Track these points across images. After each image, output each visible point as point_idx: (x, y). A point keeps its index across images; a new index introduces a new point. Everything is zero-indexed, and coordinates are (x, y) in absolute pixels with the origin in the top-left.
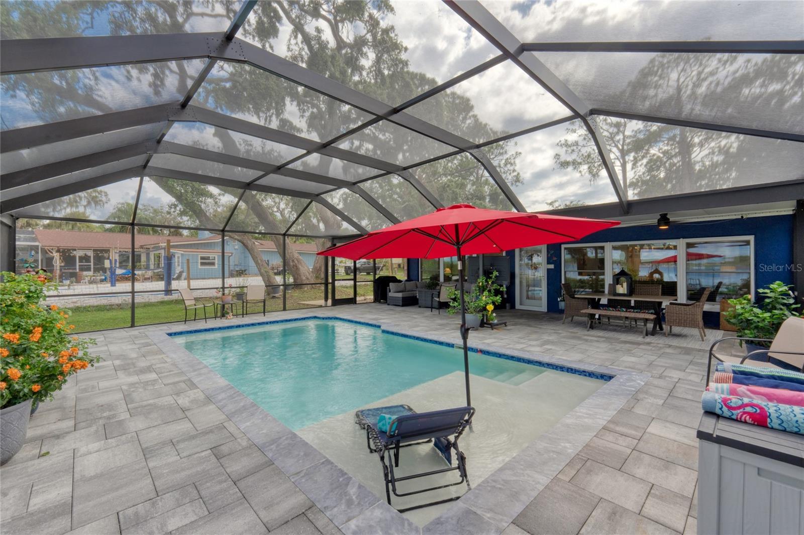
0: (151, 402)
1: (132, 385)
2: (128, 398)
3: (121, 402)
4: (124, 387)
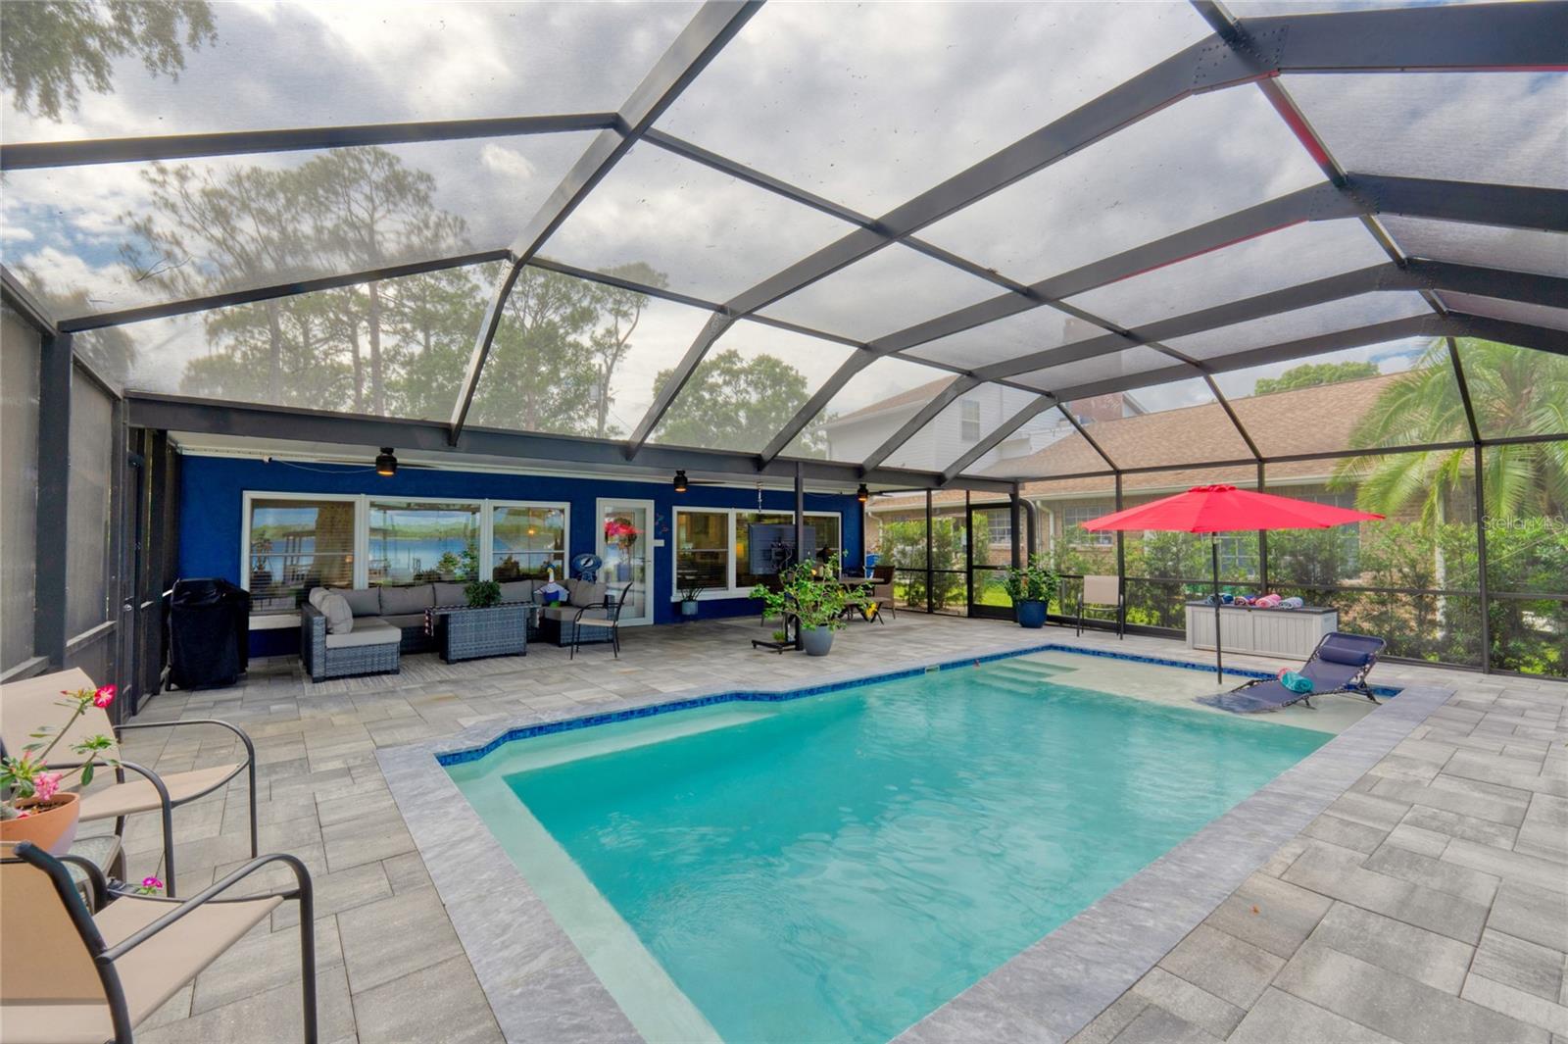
0: (1476, 794)
1: (1478, 841)
2: (1514, 823)
3: (1536, 819)
4: (1505, 843)
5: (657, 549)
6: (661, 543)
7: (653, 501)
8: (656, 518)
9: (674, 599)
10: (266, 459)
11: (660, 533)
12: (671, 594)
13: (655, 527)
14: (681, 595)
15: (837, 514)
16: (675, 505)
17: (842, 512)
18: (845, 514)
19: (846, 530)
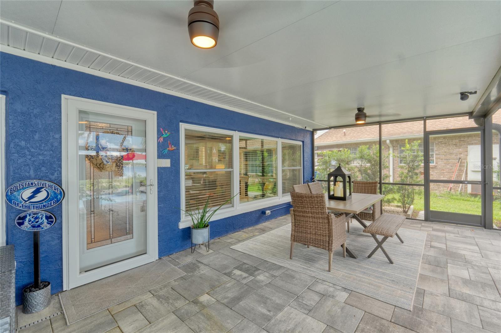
5: (161, 171)
6: (166, 163)
7: (155, 113)
8: (159, 134)
9: (182, 225)
11: (166, 151)
12: (179, 219)
13: (158, 143)
14: (190, 218)
15: (301, 143)
16: (182, 121)
17: (303, 142)
18: (305, 143)
19: (305, 154)
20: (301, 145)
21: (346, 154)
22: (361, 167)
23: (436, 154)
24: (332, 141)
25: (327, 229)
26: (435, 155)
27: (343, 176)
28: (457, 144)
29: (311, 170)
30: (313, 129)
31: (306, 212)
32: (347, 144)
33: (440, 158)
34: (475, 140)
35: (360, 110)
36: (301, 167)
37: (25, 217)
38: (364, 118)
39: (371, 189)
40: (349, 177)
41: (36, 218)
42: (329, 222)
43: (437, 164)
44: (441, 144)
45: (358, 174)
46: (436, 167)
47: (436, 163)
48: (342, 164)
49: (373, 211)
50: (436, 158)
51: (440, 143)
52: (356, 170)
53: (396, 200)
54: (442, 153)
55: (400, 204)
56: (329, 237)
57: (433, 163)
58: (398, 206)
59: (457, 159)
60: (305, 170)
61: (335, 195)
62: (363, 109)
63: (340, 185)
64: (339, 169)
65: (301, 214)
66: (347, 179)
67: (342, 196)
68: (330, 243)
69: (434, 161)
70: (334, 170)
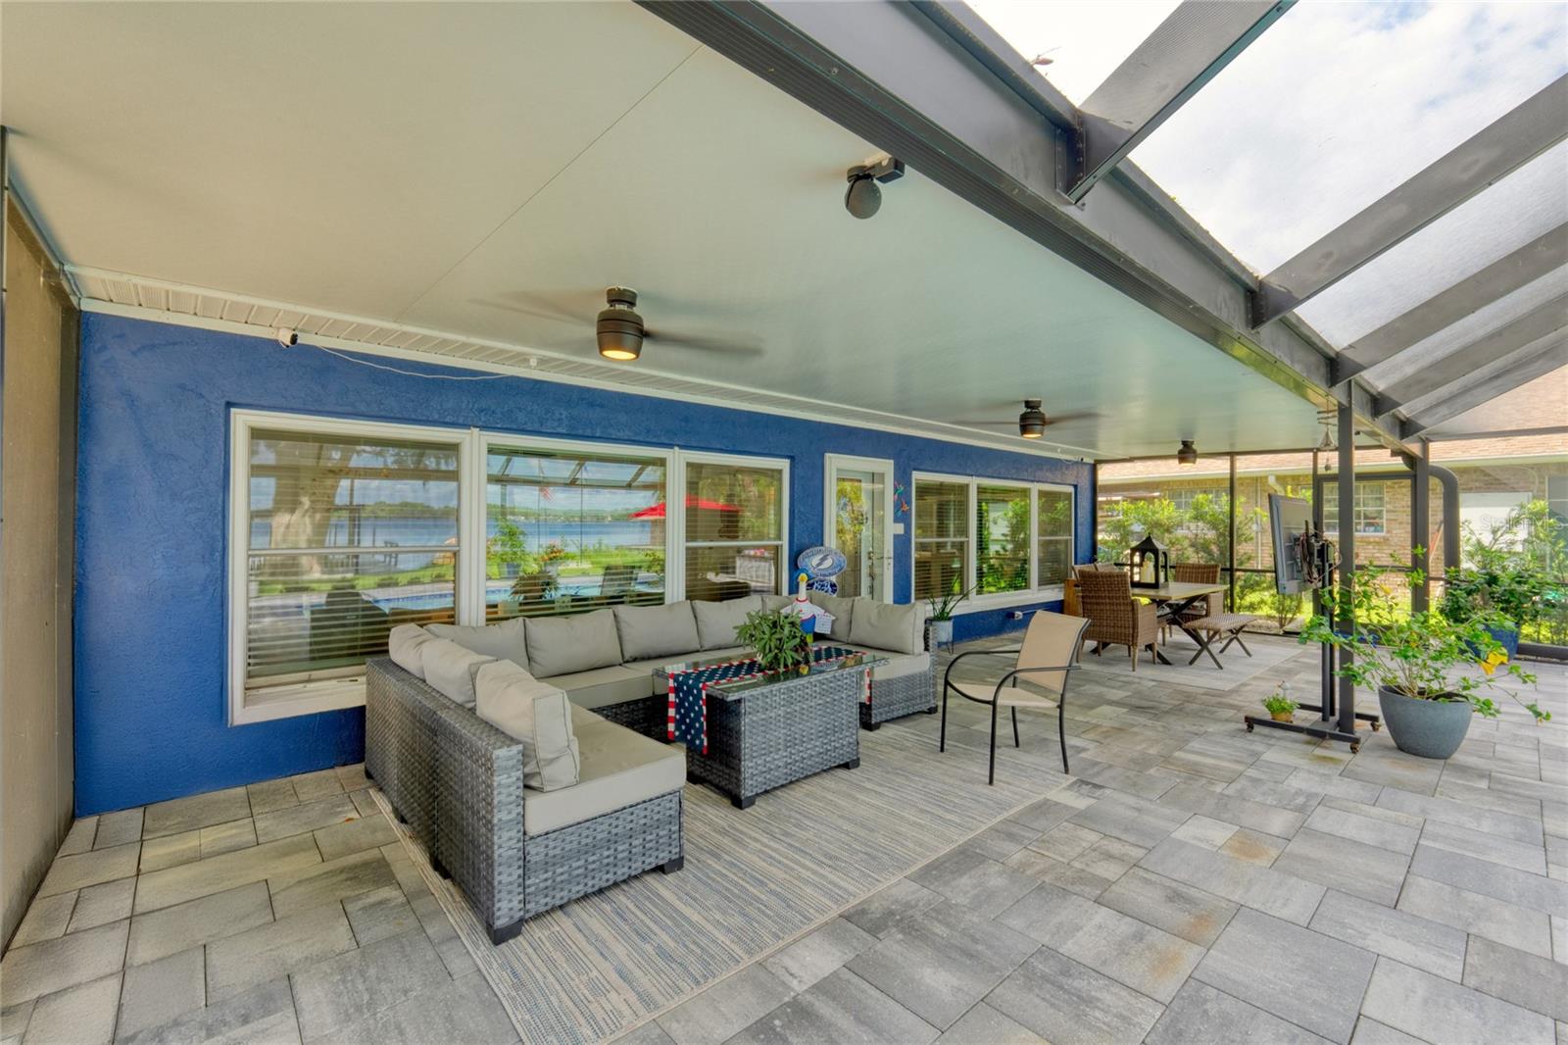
5: (896, 537)
6: (900, 528)
7: (892, 461)
8: (896, 489)
10: (285, 338)
11: (900, 513)
13: (894, 502)
15: (1071, 489)
16: (915, 469)
17: (1076, 487)
18: (1079, 489)
19: (1079, 511)
20: (1071, 494)
21: (1166, 510)
22: (1196, 539)
23: (1387, 511)
24: (1134, 474)
25: (1130, 619)
26: (1384, 513)
27: (1155, 552)
28: (1435, 490)
29: (1089, 542)
30: (1095, 461)
31: (1102, 597)
32: (1173, 481)
33: (1396, 520)
34: (1476, 481)
35: (1185, 444)
36: (1070, 535)
37: (813, 584)
38: (1192, 459)
39: (1208, 578)
40: (1165, 554)
41: (823, 586)
42: (1133, 609)
43: (1388, 535)
44: (1400, 487)
45: (1190, 552)
46: (1388, 540)
47: (1388, 532)
48: (1155, 531)
49: (1207, 610)
50: (1387, 520)
51: (1396, 486)
52: (1186, 543)
53: (1266, 604)
54: (1402, 509)
55: (1274, 613)
56: (1134, 628)
57: (1382, 531)
58: (1270, 617)
59: (1436, 524)
60: (1079, 542)
61: (1142, 581)
62: (1192, 443)
63: (1150, 565)
64: (1149, 540)
65: (1094, 601)
66: (1161, 559)
67: (1153, 581)
68: (1134, 636)
69: (1382, 527)
70: (1138, 543)
